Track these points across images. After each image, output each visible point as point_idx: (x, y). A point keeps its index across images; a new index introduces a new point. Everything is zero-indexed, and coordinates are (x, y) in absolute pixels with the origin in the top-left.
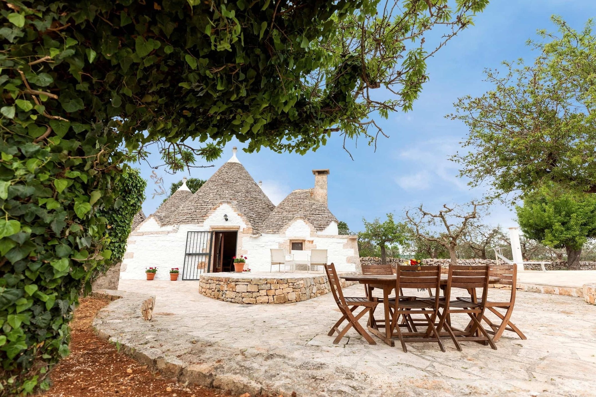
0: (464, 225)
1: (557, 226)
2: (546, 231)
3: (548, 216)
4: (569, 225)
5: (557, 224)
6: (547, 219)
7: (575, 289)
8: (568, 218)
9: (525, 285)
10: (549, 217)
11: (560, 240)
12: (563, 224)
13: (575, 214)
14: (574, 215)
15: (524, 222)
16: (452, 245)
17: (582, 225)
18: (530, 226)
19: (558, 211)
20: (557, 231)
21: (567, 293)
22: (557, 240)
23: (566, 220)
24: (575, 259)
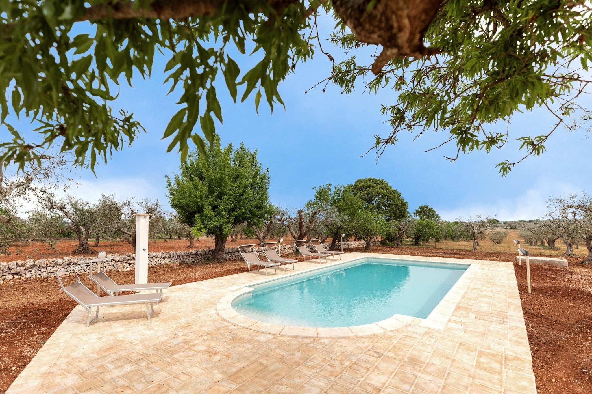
1: (208, 211)
2: (196, 215)
3: (200, 196)
4: (219, 210)
5: (207, 207)
6: (199, 200)
8: (219, 201)
10: (201, 198)
11: (208, 229)
12: (214, 207)
13: (226, 197)
14: (224, 198)
15: (175, 201)
17: (230, 210)
18: (182, 207)
19: (211, 191)
20: (207, 216)
22: (205, 228)
23: (217, 204)
24: (220, 249)
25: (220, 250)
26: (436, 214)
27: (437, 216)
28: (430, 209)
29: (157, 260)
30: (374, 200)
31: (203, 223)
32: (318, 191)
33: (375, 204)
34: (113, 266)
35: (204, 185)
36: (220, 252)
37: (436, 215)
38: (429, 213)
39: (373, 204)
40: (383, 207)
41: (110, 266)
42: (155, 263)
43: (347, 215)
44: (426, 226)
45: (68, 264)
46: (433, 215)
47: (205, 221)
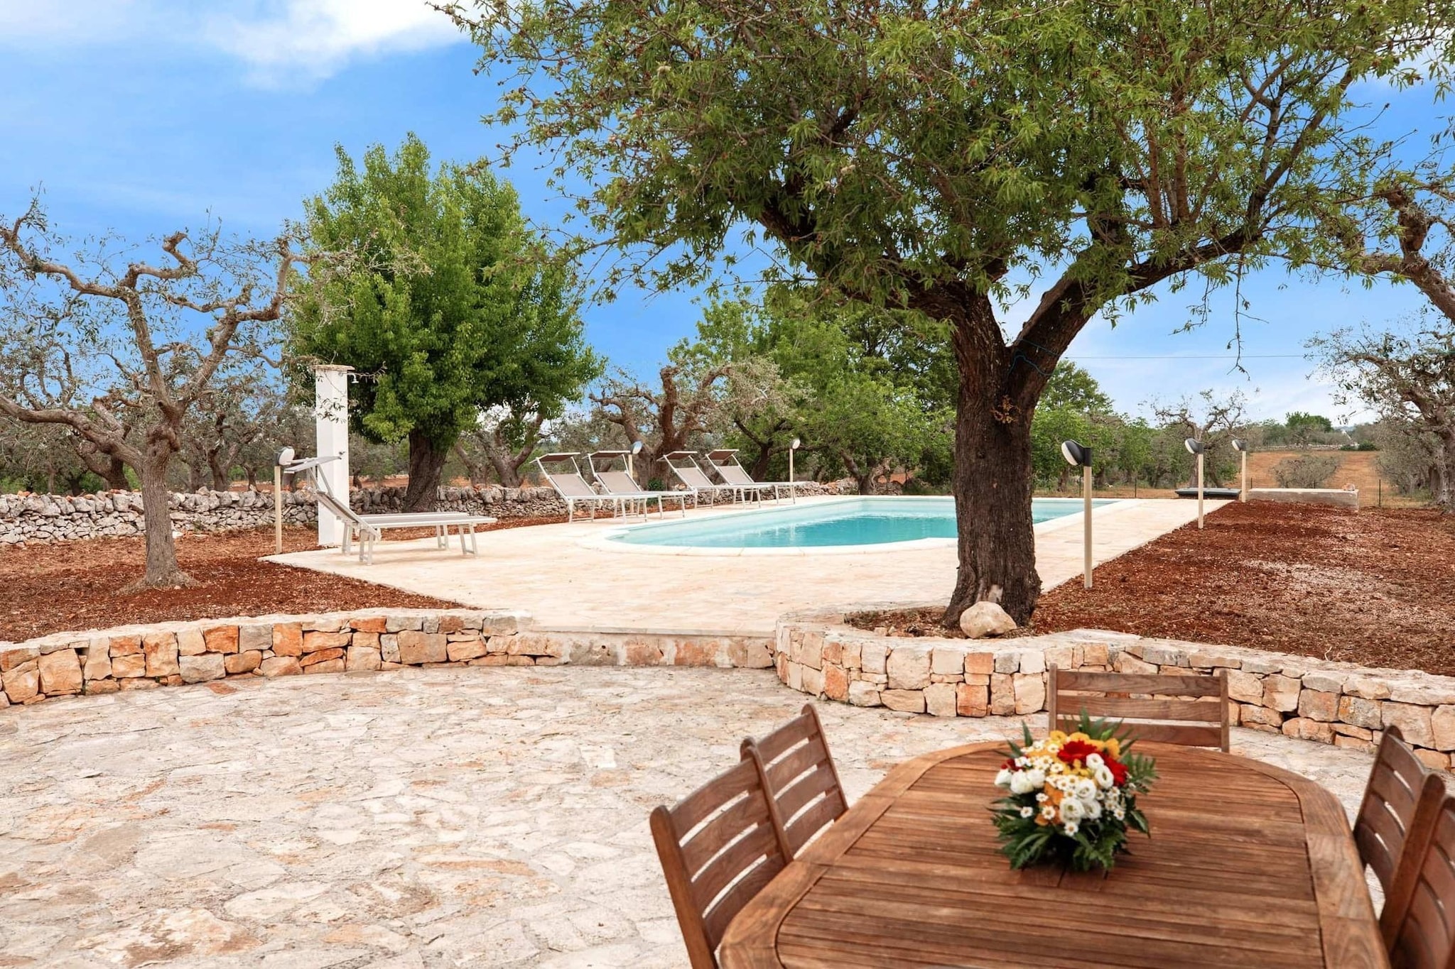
0: (221, 348)
1: (418, 365)
2: (383, 379)
3: (393, 323)
4: (447, 362)
5: (417, 356)
6: (391, 335)
7: (727, 642)
8: (448, 337)
9: (561, 637)
10: (395, 328)
12: (434, 355)
13: (469, 326)
14: (463, 328)
16: (162, 447)
19: (422, 310)
20: (413, 380)
21: (700, 658)
22: (408, 417)
23: (440, 345)
24: (429, 482)
25: (425, 488)
26: (1098, 392)
27: (1101, 400)
28: (1078, 375)
29: (244, 516)
30: (884, 341)
31: (402, 399)
32: (711, 310)
33: (886, 356)
34: (134, 524)
35: (398, 290)
36: (428, 492)
37: (1097, 397)
38: (1075, 389)
39: (881, 354)
40: (912, 365)
41: (125, 526)
42: (240, 522)
43: (805, 385)
44: (1057, 430)
45: (21, 515)
46: (1089, 395)
47: (410, 396)
